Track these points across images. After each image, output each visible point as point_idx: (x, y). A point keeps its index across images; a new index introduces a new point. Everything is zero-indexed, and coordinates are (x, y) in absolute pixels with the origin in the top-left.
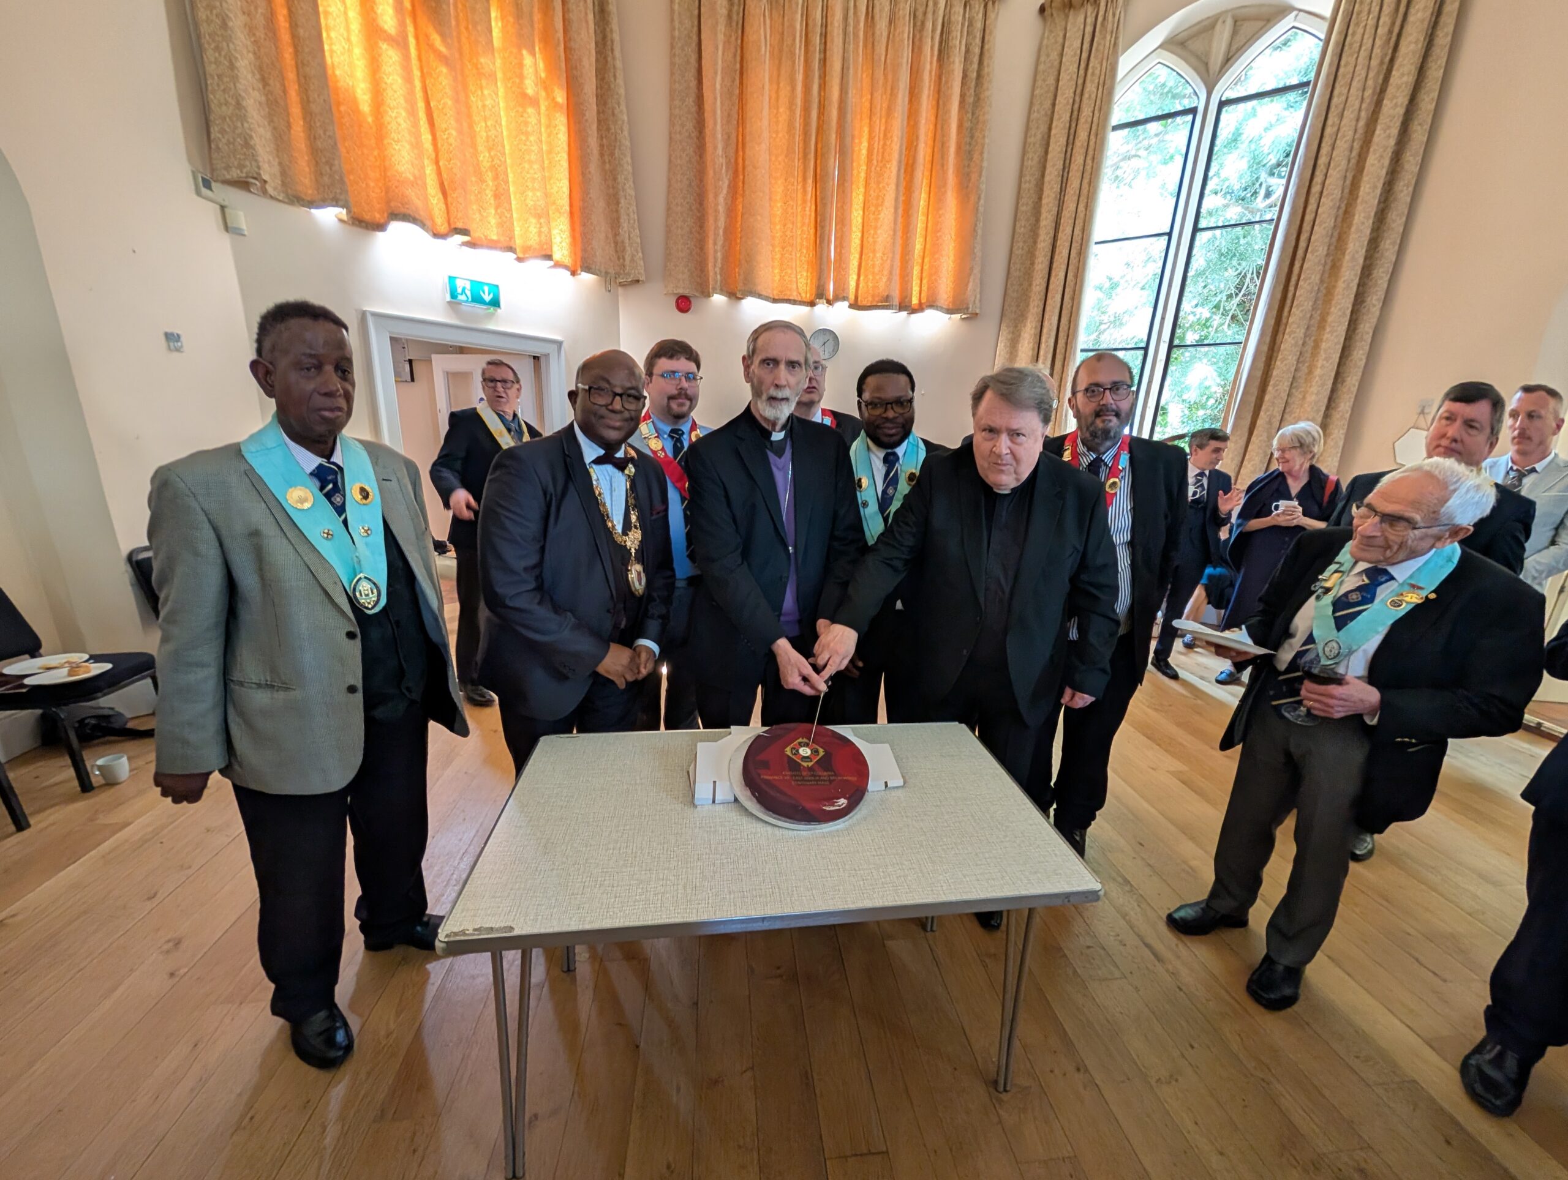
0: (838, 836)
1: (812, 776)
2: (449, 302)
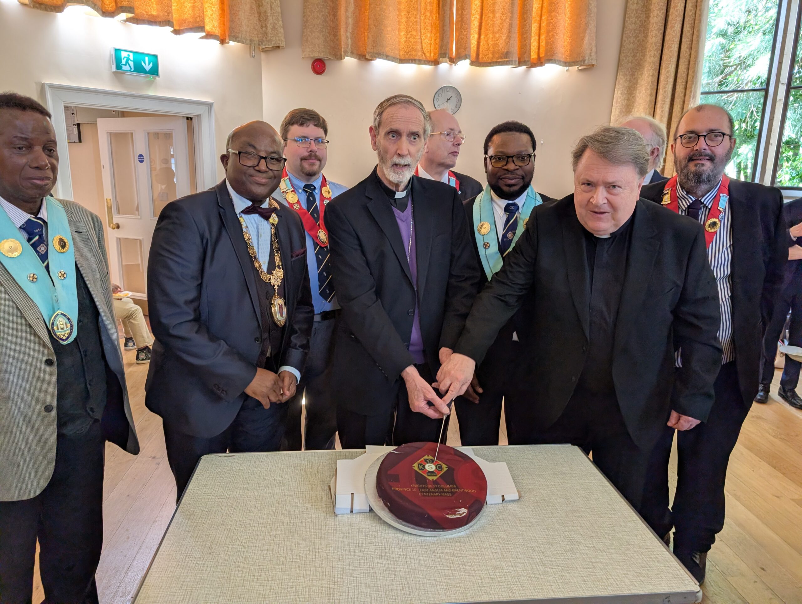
0: (460, 542)
1: (437, 488)
2: (114, 73)
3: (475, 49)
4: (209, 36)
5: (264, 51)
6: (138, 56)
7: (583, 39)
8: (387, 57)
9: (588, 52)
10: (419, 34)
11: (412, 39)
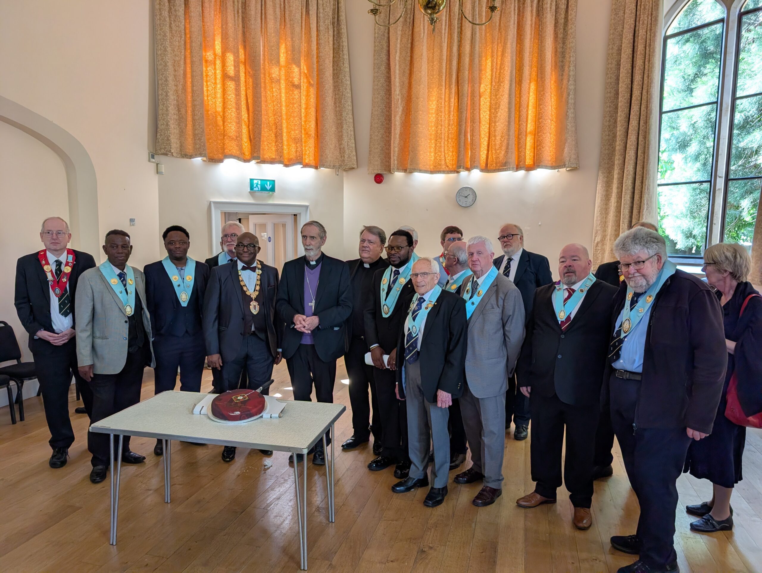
2: (249, 192)
3: (485, 161)
4: (306, 166)
5: (345, 170)
6: (264, 182)
7: (563, 150)
8: (420, 171)
9: (568, 159)
10: (443, 154)
11: (438, 158)
